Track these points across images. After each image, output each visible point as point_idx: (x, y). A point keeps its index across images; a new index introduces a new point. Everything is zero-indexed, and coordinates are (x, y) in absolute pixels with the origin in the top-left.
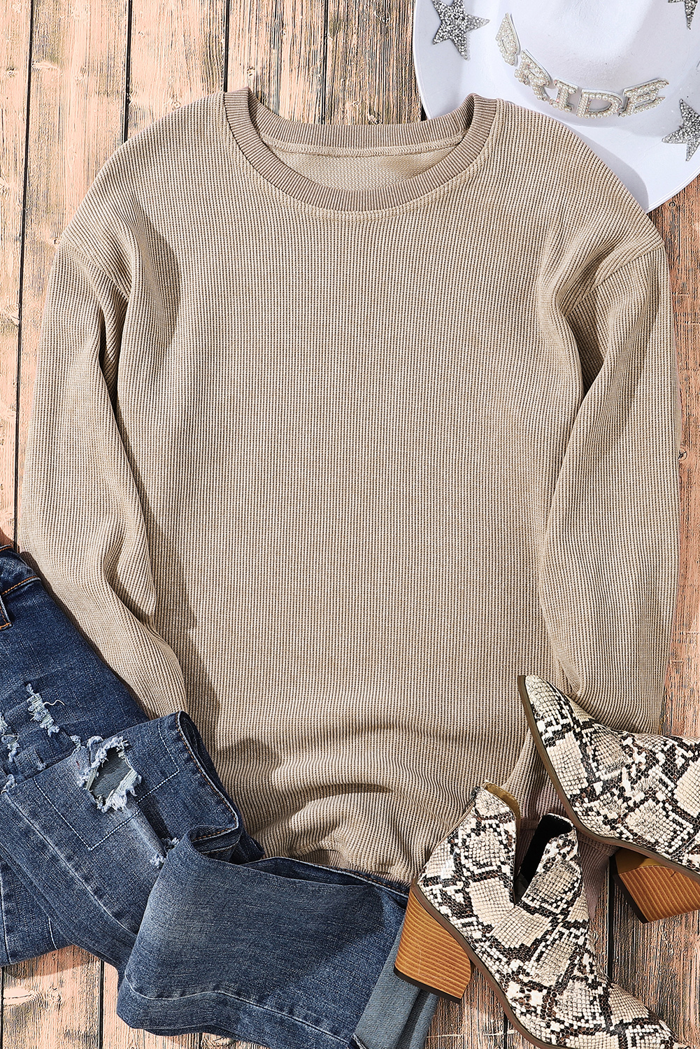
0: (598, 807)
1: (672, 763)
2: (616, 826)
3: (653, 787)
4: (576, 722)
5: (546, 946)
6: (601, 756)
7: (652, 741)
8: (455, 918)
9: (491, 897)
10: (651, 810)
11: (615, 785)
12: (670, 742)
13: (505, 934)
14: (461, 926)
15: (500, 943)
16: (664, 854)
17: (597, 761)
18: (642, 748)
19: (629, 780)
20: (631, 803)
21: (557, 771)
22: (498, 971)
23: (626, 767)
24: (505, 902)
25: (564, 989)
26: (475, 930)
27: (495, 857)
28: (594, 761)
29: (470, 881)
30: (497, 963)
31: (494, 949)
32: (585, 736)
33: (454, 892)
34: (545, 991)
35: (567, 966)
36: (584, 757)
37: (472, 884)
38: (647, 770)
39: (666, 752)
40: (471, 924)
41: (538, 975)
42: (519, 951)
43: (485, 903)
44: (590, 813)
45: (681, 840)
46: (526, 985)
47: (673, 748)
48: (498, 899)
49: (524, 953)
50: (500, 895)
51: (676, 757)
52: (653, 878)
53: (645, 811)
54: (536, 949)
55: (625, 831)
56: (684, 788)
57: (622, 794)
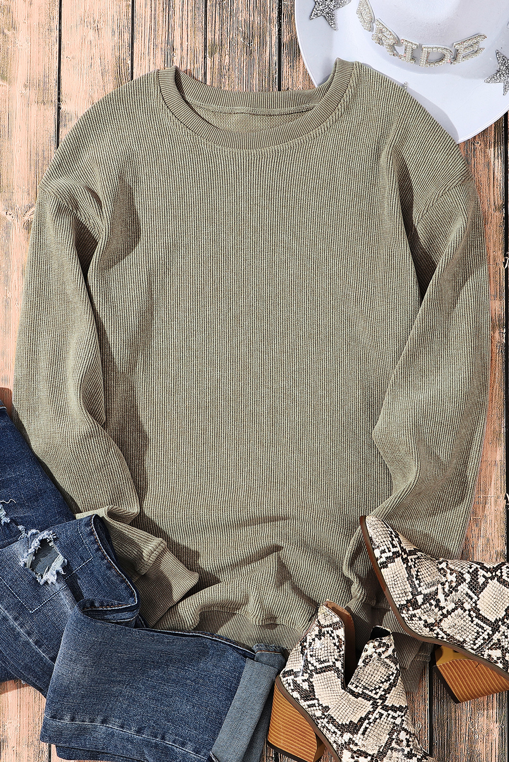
0: (420, 614)
1: (475, 581)
2: (434, 628)
3: (461, 599)
4: (404, 550)
5: (369, 723)
6: (422, 576)
7: (461, 565)
8: (302, 701)
9: (328, 685)
10: (460, 616)
11: (432, 598)
12: (475, 566)
13: (339, 713)
14: (307, 707)
15: (335, 720)
16: (470, 650)
17: (419, 579)
18: (453, 570)
19: (444, 594)
20: (445, 611)
21: (389, 587)
22: (335, 742)
23: (441, 584)
24: (338, 689)
25: (384, 757)
26: (317, 710)
27: (331, 655)
28: (417, 580)
29: (313, 673)
30: (334, 735)
31: (331, 725)
32: (410, 561)
33: (301, 682)
34: (369, 758)
35: (387, 740)
36: (409, 576)
37: (315, 675)
38: (457, 586)
39: (471, 573)
40: (314, 705)
41: (364, 745)
42: (349, 726)
43: (324, 690)
44: (413, 618)
45: (483, 639)
46: (355, 752)
47: (476, 570)
48: (333, 687)
49: (353, 728)
50: (335, 684)
51: (479, 576)
52: (462, 669)
53: (455, 618)
54: (361, 725)
55: (440, 632)
56: (485, 600)
57: (438, 604)
